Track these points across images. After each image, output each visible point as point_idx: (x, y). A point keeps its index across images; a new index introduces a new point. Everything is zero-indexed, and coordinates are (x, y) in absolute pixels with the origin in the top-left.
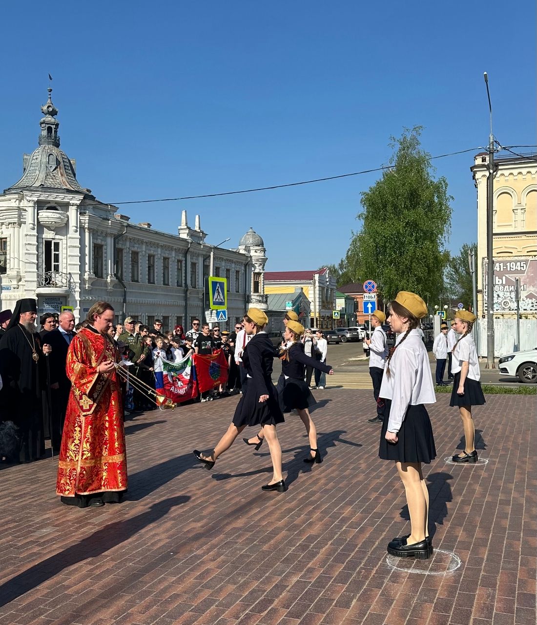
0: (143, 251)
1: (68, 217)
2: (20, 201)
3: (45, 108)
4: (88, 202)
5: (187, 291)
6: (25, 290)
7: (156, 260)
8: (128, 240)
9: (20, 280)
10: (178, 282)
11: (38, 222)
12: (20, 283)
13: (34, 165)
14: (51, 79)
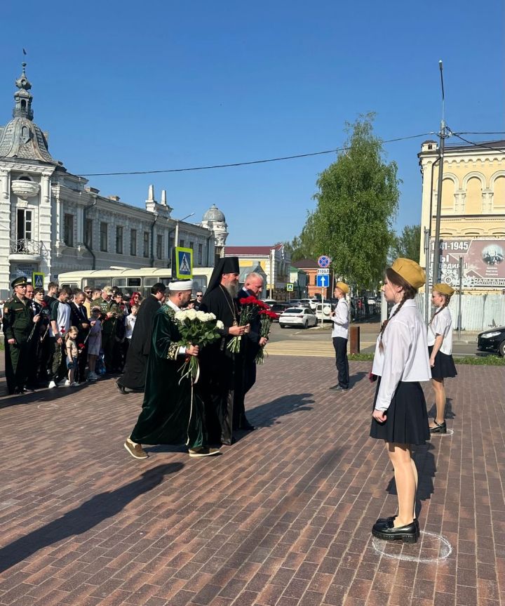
0: (112, 222)
1: (40, 187)
3: (19, 82)
4: (60, 173)
5: (153, 261)
7: (124, 231)
8: (98, 211)
10: (144, 253)
11: (12, 191)
13: (7, 136)
14: (25, 53)
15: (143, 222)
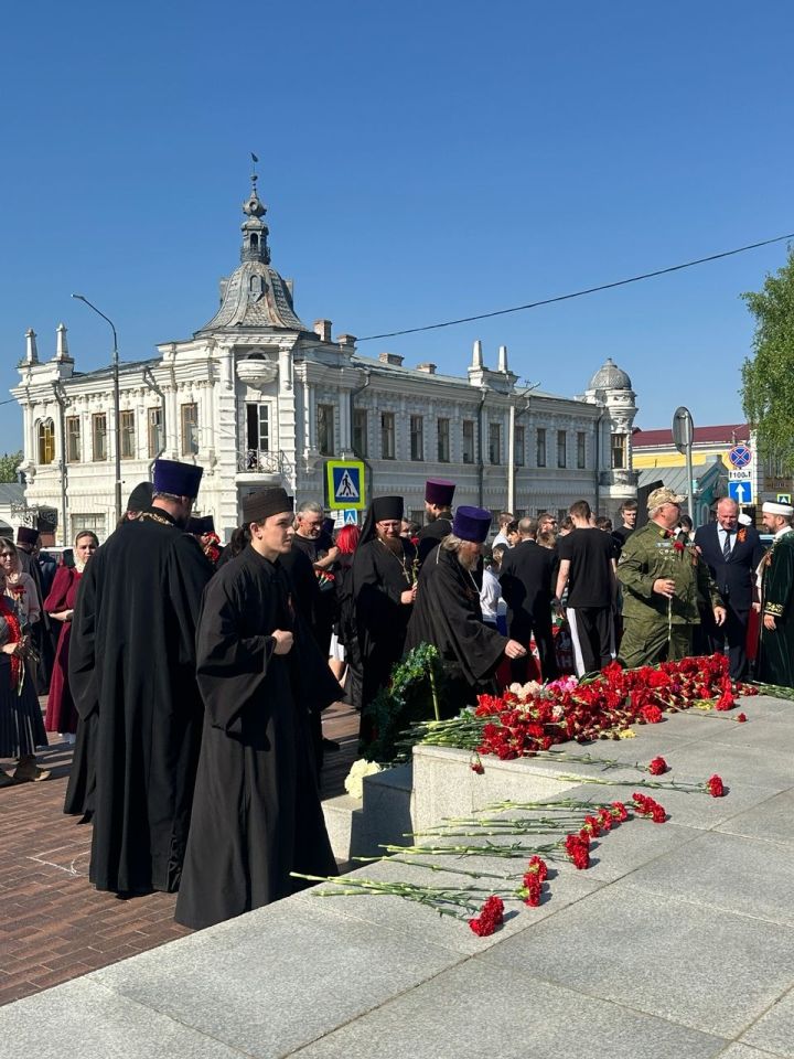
0: (402, 412)
1: (278, 365)
2: (212, 349)
3: (247, 206)
4: (307, 343)
5: (482, 469)
6: (222, 478)
7: (425, 423)
8: (375, 396)
9: (215, 463)
10: (465, 455)
11: (237, 378)
12: (215, 468)
13: (232, 294)
14: (255, 159)
15: (460, 405)
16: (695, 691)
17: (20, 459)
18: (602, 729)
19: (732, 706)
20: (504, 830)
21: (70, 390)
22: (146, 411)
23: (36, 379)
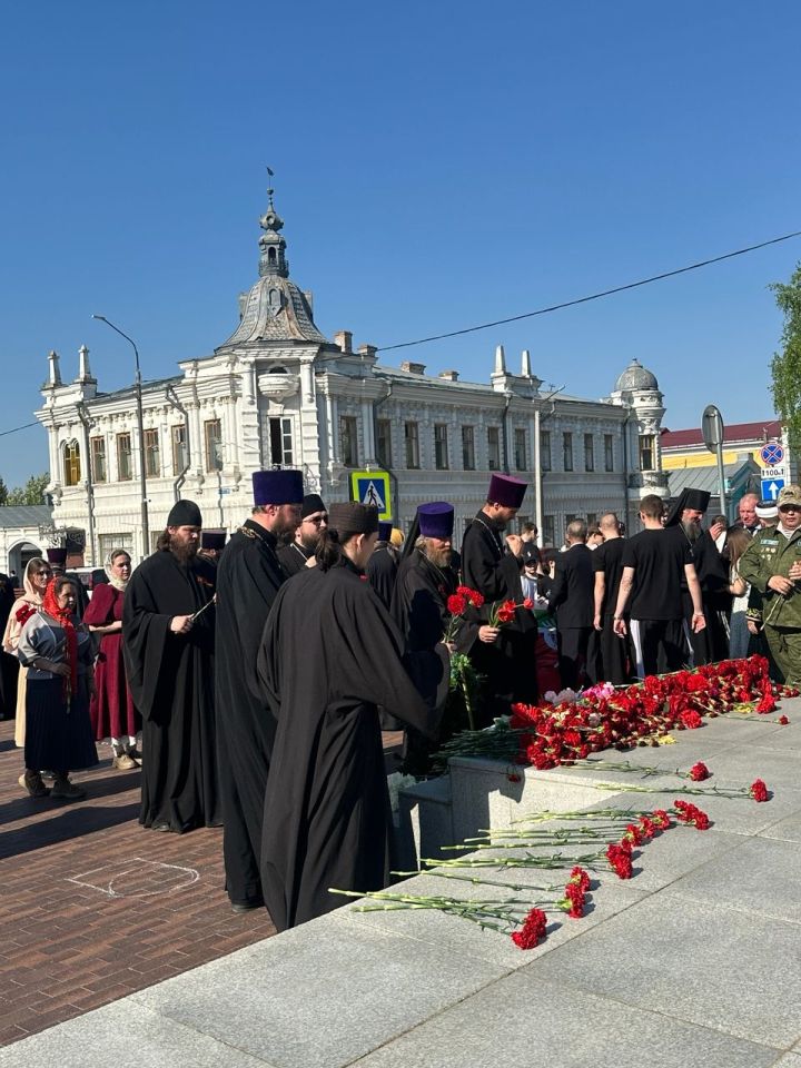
0: (425, 419)
1: (299, 381)
2: (233, 364)
3: (264, 220)
4: (327, 355)
7: (449, 431)
8: (398, 405)
9: (240, 479)
10: (491, 464)
11: (259, 392)
12: (239, 484)
13: (252, 309)
14: (271, 173)
15: (484, 412)
16: (734, 694)
17: (47, 482)
18: (640, 736)
19: (774, 709)
20: (544, 841)
21: (94, 411)
22: (169, 429)
23: (60, 401)
